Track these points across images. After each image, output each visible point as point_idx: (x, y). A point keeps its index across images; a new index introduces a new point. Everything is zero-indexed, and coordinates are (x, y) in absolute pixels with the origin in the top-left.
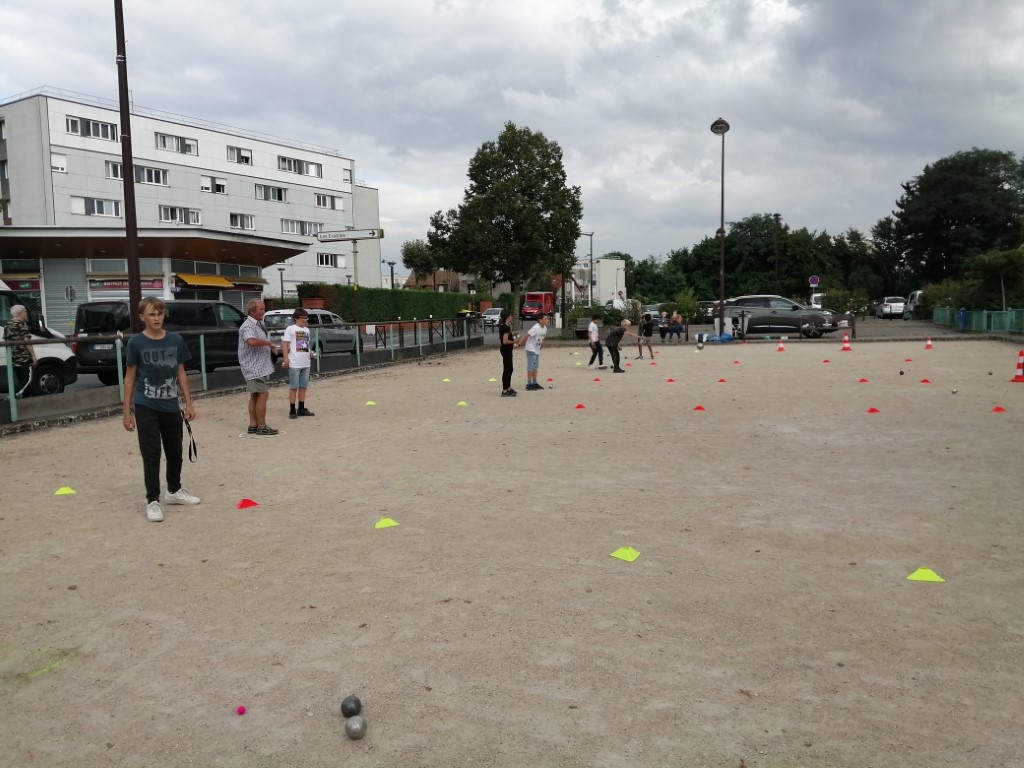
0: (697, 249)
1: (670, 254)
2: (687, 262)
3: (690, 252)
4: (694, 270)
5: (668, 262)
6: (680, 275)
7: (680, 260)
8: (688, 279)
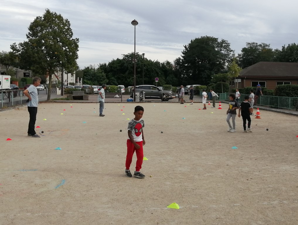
0: (110, 64)
1: (99, 65)
2: (106, 68)
3: (107, 65)
4: (109, 72)
5: (98, 68)
6: (103, 73)
7: (103, 67)
8: (107, 76)
